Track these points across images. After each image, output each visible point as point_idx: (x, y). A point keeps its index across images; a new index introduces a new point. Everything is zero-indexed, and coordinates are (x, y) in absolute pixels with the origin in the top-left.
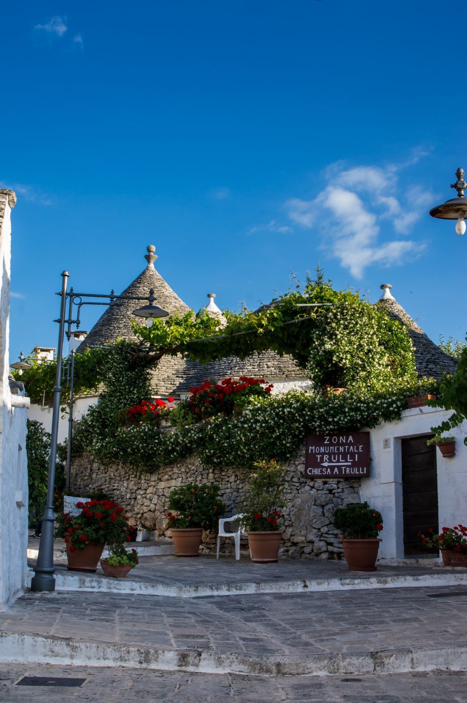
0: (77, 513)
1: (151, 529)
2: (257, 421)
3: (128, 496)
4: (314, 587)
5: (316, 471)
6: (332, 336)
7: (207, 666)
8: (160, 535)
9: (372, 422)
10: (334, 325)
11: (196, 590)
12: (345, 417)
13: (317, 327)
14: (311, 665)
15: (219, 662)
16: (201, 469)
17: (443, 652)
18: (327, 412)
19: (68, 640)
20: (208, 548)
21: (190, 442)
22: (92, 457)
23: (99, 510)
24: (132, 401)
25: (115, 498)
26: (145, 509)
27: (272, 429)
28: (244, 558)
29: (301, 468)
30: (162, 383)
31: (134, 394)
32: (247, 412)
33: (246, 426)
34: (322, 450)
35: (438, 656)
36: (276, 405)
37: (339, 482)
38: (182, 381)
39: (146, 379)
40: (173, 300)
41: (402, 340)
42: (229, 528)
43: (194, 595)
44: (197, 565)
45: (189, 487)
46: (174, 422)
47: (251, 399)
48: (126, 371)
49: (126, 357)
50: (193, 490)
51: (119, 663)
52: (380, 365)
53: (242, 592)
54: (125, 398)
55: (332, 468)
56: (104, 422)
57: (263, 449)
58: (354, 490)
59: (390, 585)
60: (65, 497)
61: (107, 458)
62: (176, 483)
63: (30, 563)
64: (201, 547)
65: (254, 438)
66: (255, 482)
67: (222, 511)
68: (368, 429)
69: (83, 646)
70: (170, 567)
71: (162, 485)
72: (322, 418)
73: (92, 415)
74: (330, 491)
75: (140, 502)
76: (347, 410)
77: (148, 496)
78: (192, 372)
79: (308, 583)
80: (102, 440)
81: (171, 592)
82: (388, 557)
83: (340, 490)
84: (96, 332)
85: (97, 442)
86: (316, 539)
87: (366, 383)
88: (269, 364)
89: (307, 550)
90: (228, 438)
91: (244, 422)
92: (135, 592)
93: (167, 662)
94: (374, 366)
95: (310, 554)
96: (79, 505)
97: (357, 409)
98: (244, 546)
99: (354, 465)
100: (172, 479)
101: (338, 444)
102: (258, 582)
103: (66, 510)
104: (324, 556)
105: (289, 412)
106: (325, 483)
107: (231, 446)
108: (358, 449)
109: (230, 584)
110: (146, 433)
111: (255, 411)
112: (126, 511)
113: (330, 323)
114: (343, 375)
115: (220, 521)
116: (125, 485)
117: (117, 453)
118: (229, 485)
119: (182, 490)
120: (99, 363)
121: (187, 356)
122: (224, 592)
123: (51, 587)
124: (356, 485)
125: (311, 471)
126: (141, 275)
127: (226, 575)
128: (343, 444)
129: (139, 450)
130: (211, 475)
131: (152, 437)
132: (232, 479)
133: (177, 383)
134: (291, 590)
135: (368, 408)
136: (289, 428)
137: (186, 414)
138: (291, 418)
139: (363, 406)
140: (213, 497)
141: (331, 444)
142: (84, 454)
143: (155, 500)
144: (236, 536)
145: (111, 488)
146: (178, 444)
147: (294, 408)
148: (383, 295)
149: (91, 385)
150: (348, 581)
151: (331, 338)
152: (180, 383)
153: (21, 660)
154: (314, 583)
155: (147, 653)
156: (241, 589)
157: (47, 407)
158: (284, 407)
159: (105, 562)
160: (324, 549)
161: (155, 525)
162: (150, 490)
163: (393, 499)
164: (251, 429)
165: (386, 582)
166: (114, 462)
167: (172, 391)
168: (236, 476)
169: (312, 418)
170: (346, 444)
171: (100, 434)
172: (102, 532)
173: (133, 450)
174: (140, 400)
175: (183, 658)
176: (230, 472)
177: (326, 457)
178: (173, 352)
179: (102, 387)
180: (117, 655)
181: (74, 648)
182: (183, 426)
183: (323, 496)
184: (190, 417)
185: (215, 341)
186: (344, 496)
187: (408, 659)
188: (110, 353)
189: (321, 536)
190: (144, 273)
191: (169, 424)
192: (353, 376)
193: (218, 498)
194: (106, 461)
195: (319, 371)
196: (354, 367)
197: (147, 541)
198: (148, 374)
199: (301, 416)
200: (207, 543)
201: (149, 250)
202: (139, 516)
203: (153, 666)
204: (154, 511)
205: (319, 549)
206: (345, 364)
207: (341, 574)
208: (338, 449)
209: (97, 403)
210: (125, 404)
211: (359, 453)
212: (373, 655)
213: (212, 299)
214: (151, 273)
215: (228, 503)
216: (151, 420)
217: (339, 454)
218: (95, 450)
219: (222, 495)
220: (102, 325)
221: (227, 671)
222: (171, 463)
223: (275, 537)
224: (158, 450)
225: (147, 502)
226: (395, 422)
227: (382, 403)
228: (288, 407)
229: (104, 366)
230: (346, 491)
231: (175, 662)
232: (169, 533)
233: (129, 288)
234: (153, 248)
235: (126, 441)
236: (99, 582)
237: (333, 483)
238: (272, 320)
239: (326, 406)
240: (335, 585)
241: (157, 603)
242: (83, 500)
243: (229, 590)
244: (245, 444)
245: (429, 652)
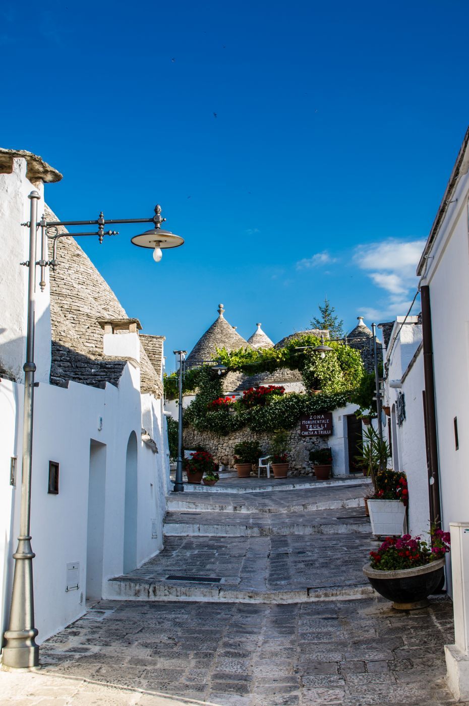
0: (190, 458)
1: (226, 465)
2: (277, 409)
3: (214, 448)
4: (298, 487)
5: (306, 433)
6: (313, 363)
7: (244, 511)
8: (231, 468)
9: (333, 408)
10: (314, 358)
11: (245, 490)
12: (319, 406)
13: (306, 359)
14: (281, 509)
15: (248, 509)
16: (250, 433)
17: (328, 503)
18: (310, 404)
19: (194, 503)
20: (255, 473)
21: (244, 420)
22: (194, 428)
23: (200, 457)
24: (213, 397)
25: (207, 449)
26: (223, 454)
27: (284, 413)
28: (272, 477)
29: (299, 432)
30: (230, 385)
31: (215, 393)
32: (272, 404)
33: (271, 411)
34: (309, 422)
35: (326, 504)
36: (286, 400)
37: (317, 438)
38: (241, 383)
39: (220, 385)
40: (234, 336)
41: (355, 360)
42: (264, 462)
43: (244, 492)
44: (249, 481)
45: (244, 443)
46: (236, 410)
47: (274, 397)
48: (210, 381)
49: (210, 373)
50: (246, 444)
51: (213, 510)
52: (338, 377)
53: (266, 491)
54: (210, 396)
55: (314, 431)
56: (199, 409)
57: (279, 423)
58: (325, 442)
59: (332, 485)
60: (185, 451)
61: (202, 428)
62: (238, 441)
63: (172, 481)
64: (251, 473)
65: (275, 417)
66: (275, 440)
67: (261, 454)
68: (331, 412)
69: (199, 505)
70: (235, 482)
71: (231, 442)
72: (307, 406)
73: (192, 405)
74: (313, 443)
75: (220, 451)
76: (320, 402)
77: (224, 448)
78: (246, 378)
79: (295, 486)
80: (198, 419)
81: (234, 491)
82: (341, 473)
83: (318, 442)
84: (192, 356)
85: (196, 420)
86: (307, 467)
87: (332, 387)
88: (288, 372)
89: (302, 472)
90: (262, 417)
91: (271, 409)
92: (219, 492)
93: (229, 510)
94: (335, 378)
95: (303, 474)
96: (191, 454)
97: (325, 402)
98: (271, 472)
99: (325, 429)
100: (236, 439)
101: (317, 419)
102: (273, 486)
103: (185, 457)
104: (311, 475)
105: (292, 404)
106: (311, 439)
107: (264, 422)
108: (326, 421)
109: (260, 487)
110: (221, 415)
111: (275, 403)
112: (213, 456)
113: (312, 357)
114: (320, 383)
115: (259, 459)
116: (212, 442)
117: (207, 426)
118: (264, 441)
119: (240, 444)
120: (195, 376)
121: (242, 372)
122: (258, 491)
123: (182, 489)
124: (326, 439)
125: (303, 433)
126: (216, 322)
127: (260, 484)
128: (319, 419)
129: (218, 424)
130: (255, 436)
131: (225, 417)
132: (266, 438)
133: (238, 385)
134: (288, 489)
135: (330, 401)
136: (292, 412)
137: (241, 405)
138: (293, 407)
139: (328, 400)
140: (256, 448)
141: (313, 419)
142: (190, 426)
143: (228, 450)
144: (268, 466)
145: (205, 444)
146: (238, 421)
147: (294, 402)
148: (359, 323)
149: (192, 389)
150: (313, 484)
151: (313, 365)
152: (240, 385)
153: (178, 510)
154: (298, 485)
155: (222, 507)
156: (265, 489)
157: (168, 400)
158: (289, 402)
159: (204, 480)
160: (310, 471)
161: (228, 462)
162: (225, 445)
163: (343, 446)
164: (274, 413)
165: (330, 484)
166: (206, 431)
167: (235, 389)
168: (268, 436)
169: (303, 407)
170: (321, 419)
171: (198, 416)
172: (202, 466)
173: (215, 424)
174: (218, 397)
175: (235, 508)
176: (265, 434)
177: (311, 426)
178: (235, 371)
179: (197, 390)
180: (212, 508)
181: (196, 506)
182: (240, 411)
183: (309, 445)
184: (243, 406)
185: (256, 364)
186: (320, 445)
187: (316, 505)
188: (201, 371)
189: (309, 465)
190: (217, 320)
191: (233, 410)
192: (325, 384)
193: (260, 448)
194: (201, 430)
195: (308, 381)
196: (325, 379)
197: (224, 471)
198: (222, 382)
199: (298, 406)
200: (255, 471)
201: (220, 307)
202: (220, 458)
203: (225, 511)
204: (227, 455)
205: (308, 471)
206: (321, 378)
207: (311, 481)
208: (317, 422)
209: (195, 399)
210: (210, 399)
211: (327, 423)
212: (303, 505)
213: (259, 326)
214: (222, 320)
215: (264, 450)
216: (224, 408)
217: (317, 424)
218: (195, 424)
219: (261, 446)
220: (196, 352)
221: (251, 512)
222: (235, 431)
223: (285, 466)
224: (228, 424)
225: (224, 451)
226: (343, 408)
227: (337, 398)
228: (291, 401)
229: (198, 379)
230: (321, 443)
231: (233, 510)
232: (235, 466)
233: (209, 329)
234: (222, 306)
235: (212, 419)
236: (202, 488)
237: (314, 439)
238: (284, 354)
239: (310, 401)
240: (308, 486)
241: (227, 495)
242: (193, 452)
243: (260, 490)
244: (272, 420)
245: (323, 503)
